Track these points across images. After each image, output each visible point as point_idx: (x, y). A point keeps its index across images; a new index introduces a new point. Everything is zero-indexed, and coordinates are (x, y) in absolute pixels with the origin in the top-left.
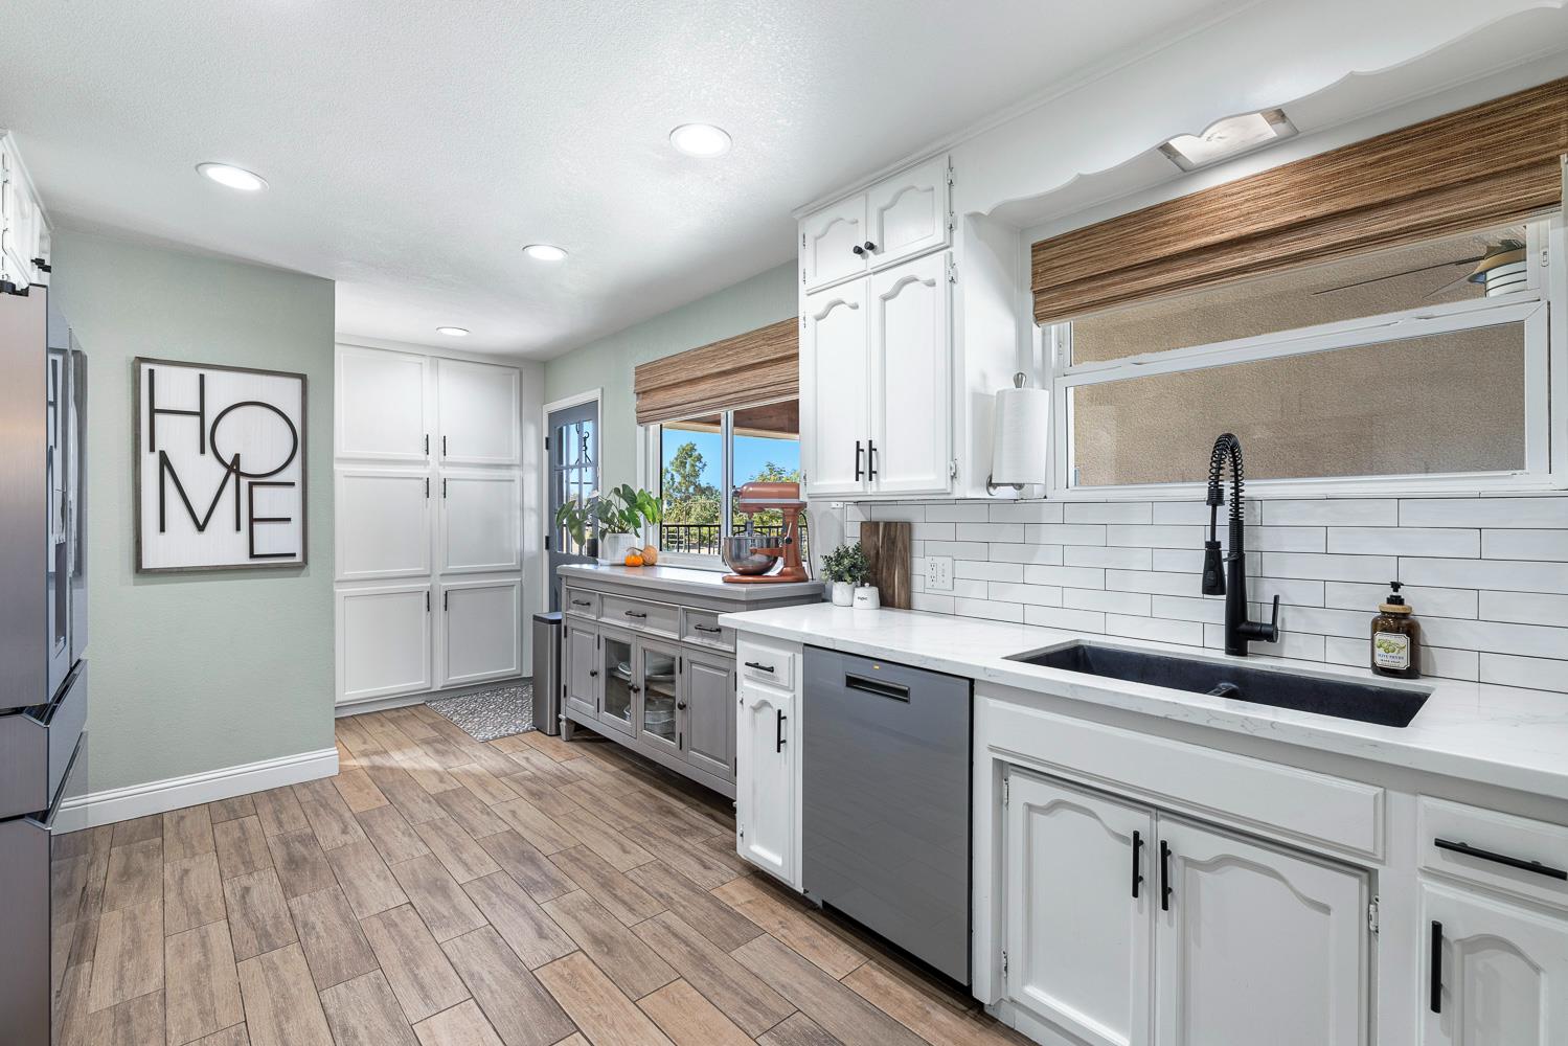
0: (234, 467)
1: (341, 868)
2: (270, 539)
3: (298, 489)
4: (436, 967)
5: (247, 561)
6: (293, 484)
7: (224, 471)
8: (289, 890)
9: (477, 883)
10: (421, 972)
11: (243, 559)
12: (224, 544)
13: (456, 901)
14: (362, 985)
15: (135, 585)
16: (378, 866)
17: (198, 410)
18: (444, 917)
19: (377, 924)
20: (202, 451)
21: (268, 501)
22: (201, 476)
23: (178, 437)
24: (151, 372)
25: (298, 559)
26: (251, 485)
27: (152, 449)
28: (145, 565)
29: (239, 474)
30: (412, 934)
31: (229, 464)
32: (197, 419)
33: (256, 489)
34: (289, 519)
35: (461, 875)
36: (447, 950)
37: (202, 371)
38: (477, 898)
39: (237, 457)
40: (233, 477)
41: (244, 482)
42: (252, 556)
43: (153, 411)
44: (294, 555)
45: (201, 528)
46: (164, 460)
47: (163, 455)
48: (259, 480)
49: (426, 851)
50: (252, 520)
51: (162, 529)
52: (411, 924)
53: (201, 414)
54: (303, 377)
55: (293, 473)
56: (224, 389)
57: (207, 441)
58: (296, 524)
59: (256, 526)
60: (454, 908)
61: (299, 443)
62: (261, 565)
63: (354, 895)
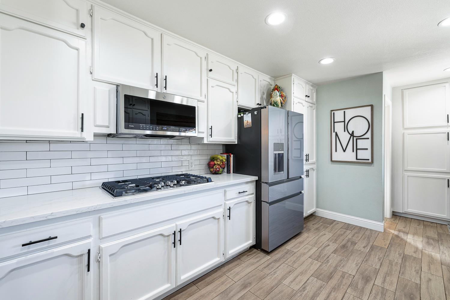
0: (352, 135)
1: (351, 255)
2: (362, 155)
3: (370, 140)
4: (337, 296)
5: (355, 160)
6: (368, 138)
7: (350, 136)
8: (335, 252)
9: (380, 288)
10: (333, 294)
11: (354, 160)
12: (350, 156)
13: (366, 286)
14: (319, 283)
15: (331, 164)
16: (360, 261)
17: (344, 121)
18: (357, 287)
19: (340, 274)
20: (345, 131)
21: (361, 144)
22: (344, 137)
23: (339, 128)
24: (334, 113)
25: (370, 161)
26: (357, 139)
27: (334, 132)
28: (333, 160)
29: (354, 136)
30: (344, 283)
31: (351, 133)
32: (343, 123)
33: (358, 140)
34: (367, 149)
35: (379, 282)
36: (346, 295)
37: (344, 110)
38: (374, 292)
39: (353, 132)
40: (352, 137)
41: (355, 138)
42: (357, 159)
43: (334, 122)
44: (369, 160)
45: (344, 151)
46: (336, 134)
47: (336, 132)
48: (359, 138)
49: (378, 267)
50: (357, 149)
51: (336, 151)
52: (347, 281)
53: (344, 122)
54: (372, 106)
55: (369, 135)
56: (350, 114)
57: (346, 128)
58: (369, 150)
59: (358, 151)
60: (363, 288)
61: (371, 126)
62: (359, 162)
63: (345, 263)
